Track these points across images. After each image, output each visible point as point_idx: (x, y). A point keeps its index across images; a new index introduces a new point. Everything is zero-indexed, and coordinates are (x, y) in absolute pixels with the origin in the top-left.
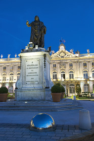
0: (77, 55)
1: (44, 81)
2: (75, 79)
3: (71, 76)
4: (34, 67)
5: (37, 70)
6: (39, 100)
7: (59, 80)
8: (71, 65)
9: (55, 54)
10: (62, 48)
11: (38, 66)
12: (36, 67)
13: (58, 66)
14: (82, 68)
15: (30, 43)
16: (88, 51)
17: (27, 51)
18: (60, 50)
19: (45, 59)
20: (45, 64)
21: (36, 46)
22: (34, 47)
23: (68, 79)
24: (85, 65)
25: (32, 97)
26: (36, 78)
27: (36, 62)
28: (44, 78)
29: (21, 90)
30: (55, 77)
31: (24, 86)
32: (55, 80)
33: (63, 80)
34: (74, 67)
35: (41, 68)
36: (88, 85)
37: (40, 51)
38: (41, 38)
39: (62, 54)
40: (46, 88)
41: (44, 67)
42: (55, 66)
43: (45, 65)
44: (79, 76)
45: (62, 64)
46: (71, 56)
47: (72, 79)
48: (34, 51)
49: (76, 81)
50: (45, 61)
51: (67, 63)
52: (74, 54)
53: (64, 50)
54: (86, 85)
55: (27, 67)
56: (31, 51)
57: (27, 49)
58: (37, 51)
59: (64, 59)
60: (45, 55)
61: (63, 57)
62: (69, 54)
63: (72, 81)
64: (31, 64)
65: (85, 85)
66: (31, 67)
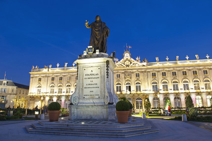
0: (145, 64)
1: (107, 94)
2: (142, 92)
3: (138, 88)
4: (94, 76)
5: (97, 81)
6: (100, 120)
7: (124, 93)
8: (138, 75)
9: (119, 63)
10: (127, 55)
11: (99, 76)
12: (97, 76)
13: (122, 76)
14: (150, 79)
15: (89, 47)
16: (157, 59)
17: (86, 57)
18: (125, 58)
19: (107, 66)
20: (107, 72)
21: (97, 51)
22: (95, 52)
23: (134, 92)
24: (154, 75)
25: (90, 116)
26: (97, 91)
27: (96, 71)
28: (106, 91)
29: (77, 106)
30: (119, 89)
31: (81, 101)
33: (129, 92)
34: (141, 77)
35: (102, 77)
36: (158, 99)
37: (102, 56)
38: (103, 42)
39: (127, 63)
40: (109, 104)
41: (106, 76)
42: (119, 76)
43: (107, 75)
44: (147, 88)
45: (127, 74)
46: (138, 64)
47: (139, 92)
48: (94, 57)
49: (144, 94)
50: (107, 69)
51: (133, 73)
52: (141, 62)
53: (129, 58)
54: (156, 99)
55: (85, 77)
56: (91, 57)
57: (85, 54)
58: (98, 56)
59: (130, 68)
60: (108, 62)
61: (128, 66)
62: (135, 62)
63: (139, 94)
64: (90, 73)
65: (154, 99)
66: (90, 76)
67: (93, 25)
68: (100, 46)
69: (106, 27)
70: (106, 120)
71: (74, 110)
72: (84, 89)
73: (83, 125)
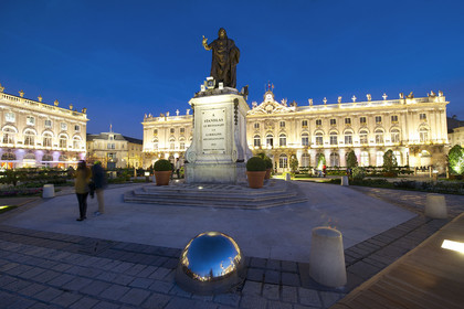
0: (293, 108)
1: (235, 148)
2: (288, 146)
3: (282, 142)
4: (215, 123)
5: (222, 130)
6: (225, 184)
7: (263, 147)
8: (283, 125)
9: (258, 108)
10: (269, 97)
11: (224, 122)
12: (221, 123)
13: (262, 126)
14: (300, 129)
15: (208, 79)
16: (310, 101)
17: (204, 95)
18: (266, 101)
19: (236, 108)
20: (236, 117)
21: (221, 84)
22: (217, 86)
23: (278, 147)
24: (305, 124)
25: (213, 178)
26: (221, 144)
27: (219, 115)
28: (234, 143)
29: (194, 165)
30: (257, 143)
31: (199, 158)
32: (257, 147)
33: (270, 147)
34: (287, 127)
35: (229, 125)
36: (309, 155)
37: (228, 92)
38: (229, 71)
39: (269, 108)
40: (238, 161)
41: (234, 122)
42: (257, 126)
43: (236, 120)
44: (294, 141)
45: (269, 122)
46: (283, 110)
47: (283, 147)
48: (217, 94)
49: (290, 150)
50: (236, 112)
51: (277, 121)
52: (288, 106)
53: (272, 101)
54: (306, 155)
55: (204, 124)
56: (212, 94)
57: (203, 90)
58: (222, 93)
59: (272, 114)
60: (236, 101)
61: (270, 112)
62: (280, 106)
63: (283, 150)
64: (211, 118)
65: (303, 155)
66: (212, 123)
67: (214, 45)
68: (225, 77)
69: (235, 47)
70: (234, 183)
71: (190, 170)
72: (204, 142)
73: (201, 191)
